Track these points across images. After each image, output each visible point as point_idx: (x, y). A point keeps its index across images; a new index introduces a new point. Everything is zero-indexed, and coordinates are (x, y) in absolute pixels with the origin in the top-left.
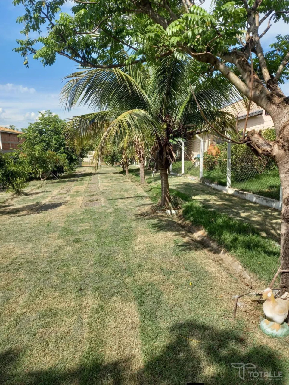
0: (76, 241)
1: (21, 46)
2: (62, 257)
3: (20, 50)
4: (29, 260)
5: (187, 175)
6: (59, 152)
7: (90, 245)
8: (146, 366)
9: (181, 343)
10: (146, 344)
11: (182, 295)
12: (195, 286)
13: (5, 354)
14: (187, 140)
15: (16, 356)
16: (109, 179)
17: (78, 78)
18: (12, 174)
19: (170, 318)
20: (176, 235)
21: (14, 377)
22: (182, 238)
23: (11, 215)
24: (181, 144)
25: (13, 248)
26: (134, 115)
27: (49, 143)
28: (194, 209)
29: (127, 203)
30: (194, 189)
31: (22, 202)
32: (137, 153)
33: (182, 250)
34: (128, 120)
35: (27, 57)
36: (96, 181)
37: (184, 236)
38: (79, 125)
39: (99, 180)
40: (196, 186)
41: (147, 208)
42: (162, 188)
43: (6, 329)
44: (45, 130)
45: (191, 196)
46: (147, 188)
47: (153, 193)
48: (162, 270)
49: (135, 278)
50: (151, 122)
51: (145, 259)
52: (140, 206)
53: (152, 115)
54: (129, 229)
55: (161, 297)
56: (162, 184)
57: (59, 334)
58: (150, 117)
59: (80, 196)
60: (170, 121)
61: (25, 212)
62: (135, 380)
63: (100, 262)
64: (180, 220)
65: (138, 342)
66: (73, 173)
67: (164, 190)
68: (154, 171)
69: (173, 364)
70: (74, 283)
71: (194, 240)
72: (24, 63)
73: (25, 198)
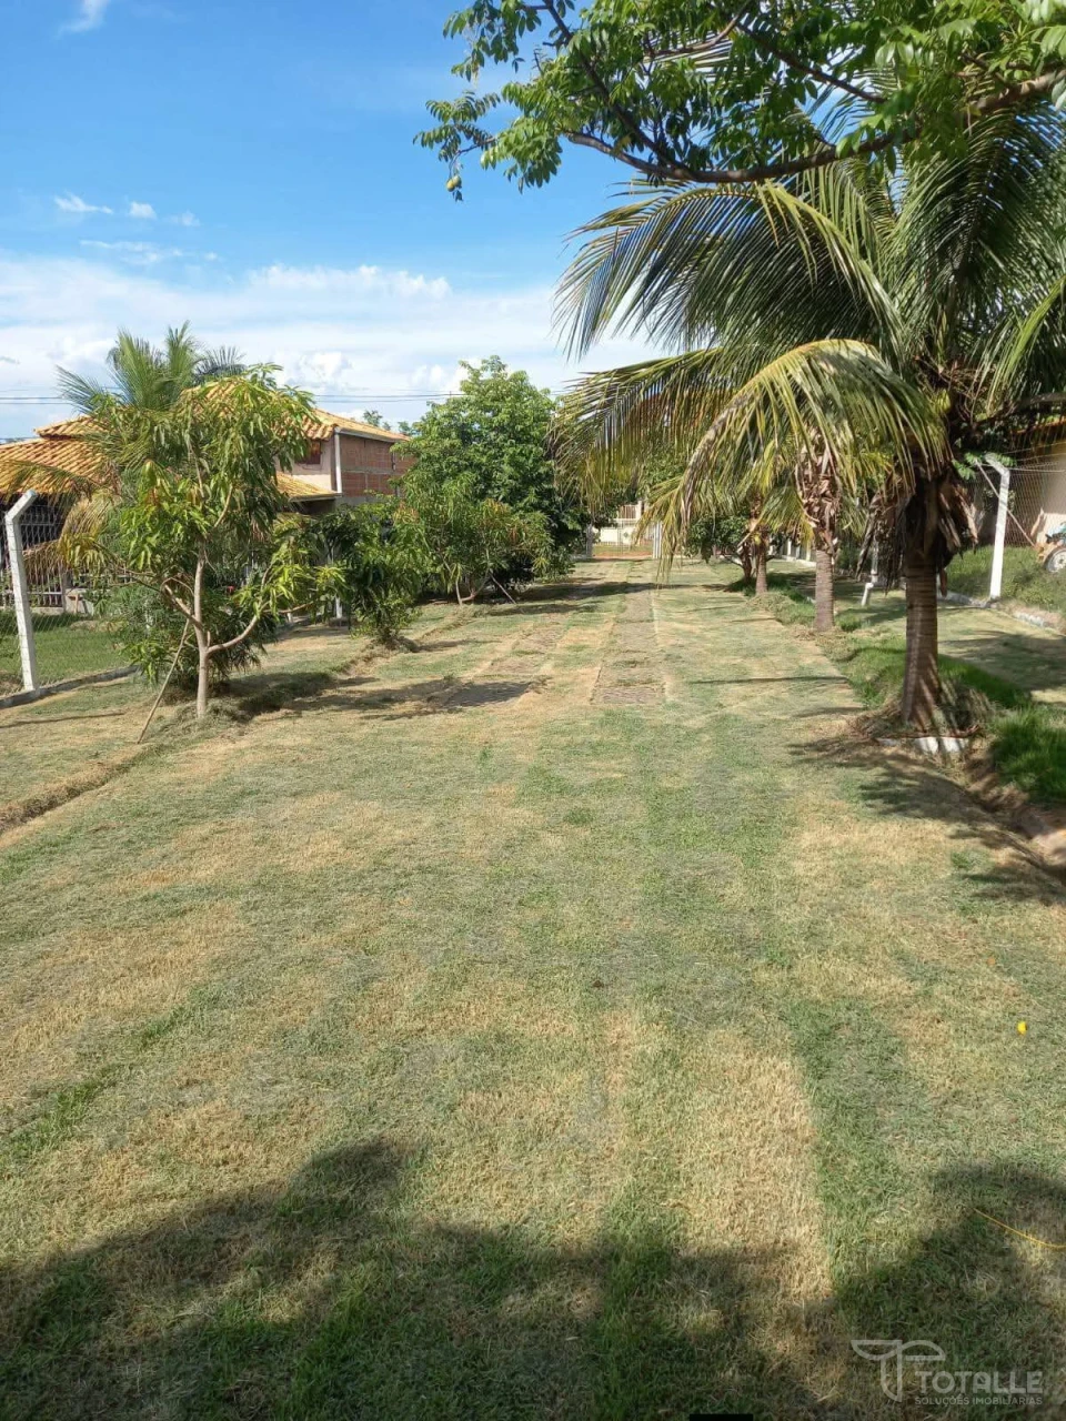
0: (579, 819)
1: (441, 124)
2: (532, 866)
3: (438, 139)
4: (426, 862)
5: (1012, 604)
6: (522, 505)
7: (625, 838)
8: (840, 1292)
9: (979, 1237)
10: (840, 1215)
11: (985, 1065)
12: (1041, 1036)
13: (365, 1154)
14: (1020, 464)
15: (398, 1164)
16: (691, 607)
17: (621, 229)
18: (377, 576)
19: (937, 1137)
20: (959, 835)
21: (393, 1229)
22: (985, 849)
23: (370, 712)
24: (996, 477)
25: (376, 820)
26: (822, 360)
27: (490, 474)
28: (1042, 742)
29: (758, 700)
30: (1044, 662)
31: (399, 673)
32: (810, 512)
33: (983, 896)
34: (799, 380)
35: (459, 160)
36: (644, 615)
37: (994, 843)
38: (605, 406)
39: (655, 611)
40: (1051, 651)
41: (839, 725)
42: (909, 649)
43: (363, 1075)
44: (481, 427)
45: (1029, 690)
46: (841, 649)
47: (864, 670)
48: (902, 957)
49: (796, 973)
50: (891, 387)
51: (832, 911)
52: (812, 715)
53: (894, 361)
54: (770, 795)
55: (898, 1060)
56: (910, 635)
57: (529, 1121)
58: (885, 368)
59: (587, 662)
60: (968, 382)
61: (409, 706)
62: (797, 1332)
63: (664, 899)
64: (974, 780)
65: (806, 1200)
66: (564, 580)
67: (920, 658)
68: (869, 585)
69: (947, 1306)
70: (575, 958)
71: (1037, 861)
72: (449, 185)
73: (408, 659)
